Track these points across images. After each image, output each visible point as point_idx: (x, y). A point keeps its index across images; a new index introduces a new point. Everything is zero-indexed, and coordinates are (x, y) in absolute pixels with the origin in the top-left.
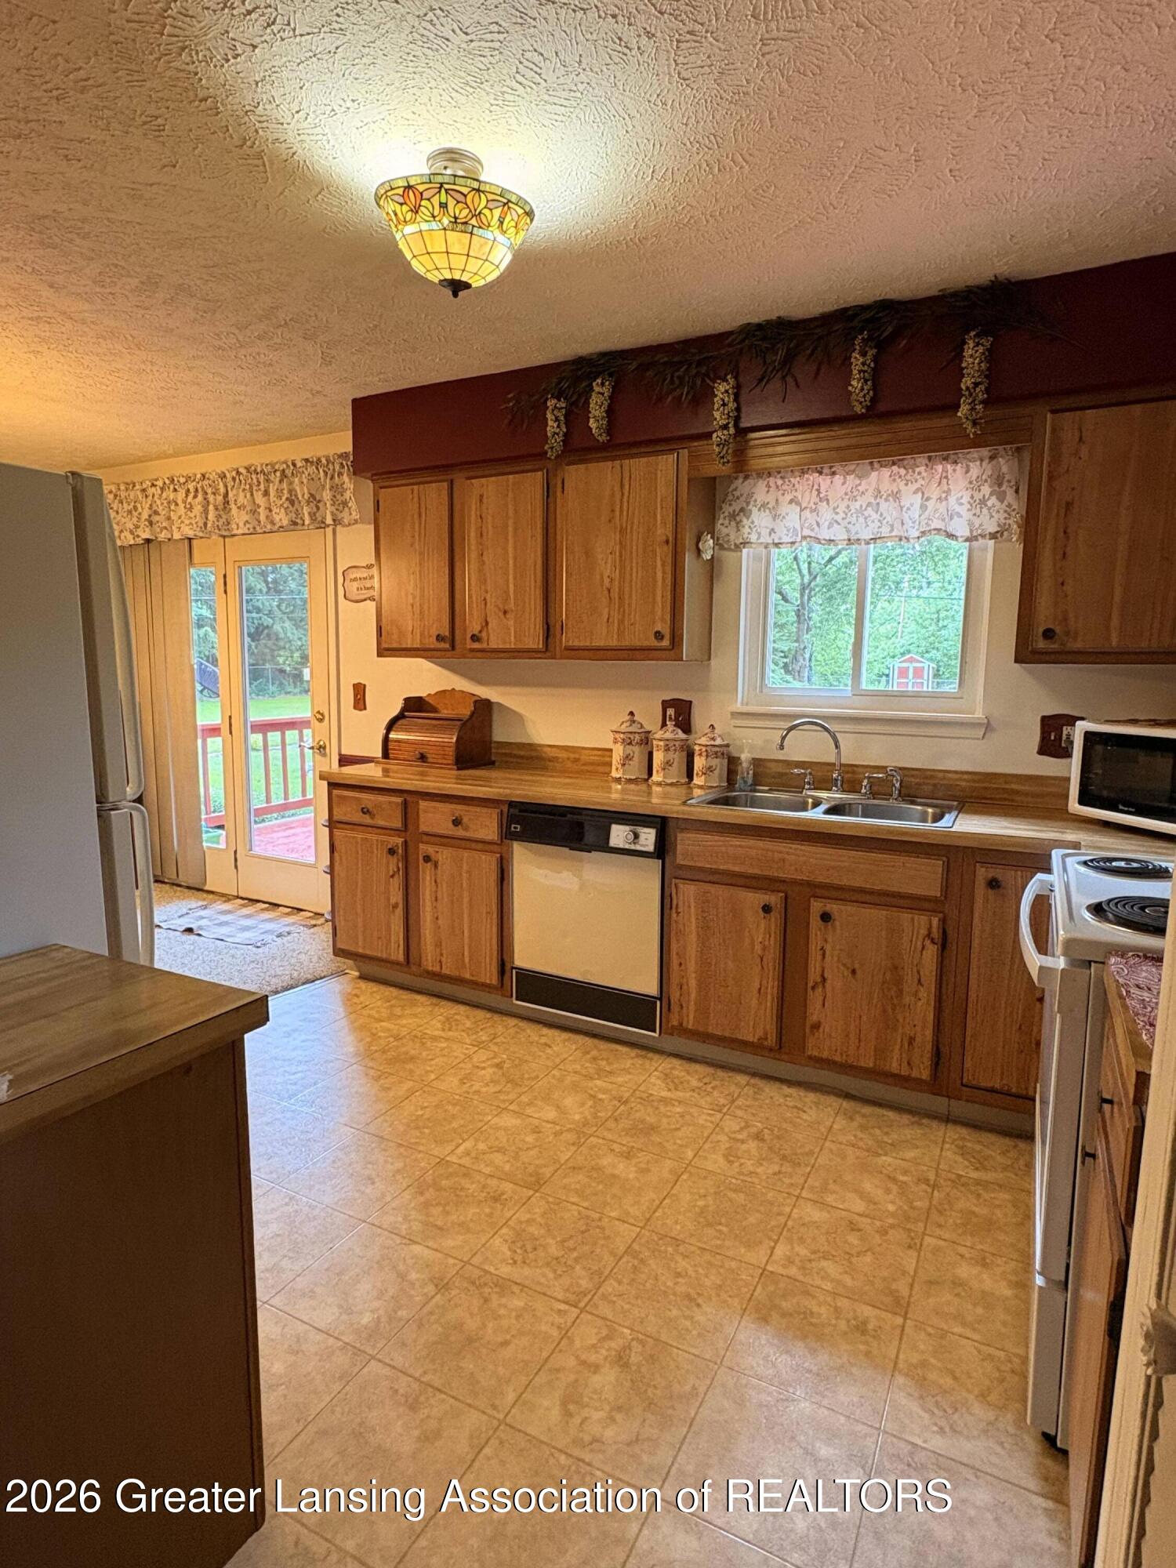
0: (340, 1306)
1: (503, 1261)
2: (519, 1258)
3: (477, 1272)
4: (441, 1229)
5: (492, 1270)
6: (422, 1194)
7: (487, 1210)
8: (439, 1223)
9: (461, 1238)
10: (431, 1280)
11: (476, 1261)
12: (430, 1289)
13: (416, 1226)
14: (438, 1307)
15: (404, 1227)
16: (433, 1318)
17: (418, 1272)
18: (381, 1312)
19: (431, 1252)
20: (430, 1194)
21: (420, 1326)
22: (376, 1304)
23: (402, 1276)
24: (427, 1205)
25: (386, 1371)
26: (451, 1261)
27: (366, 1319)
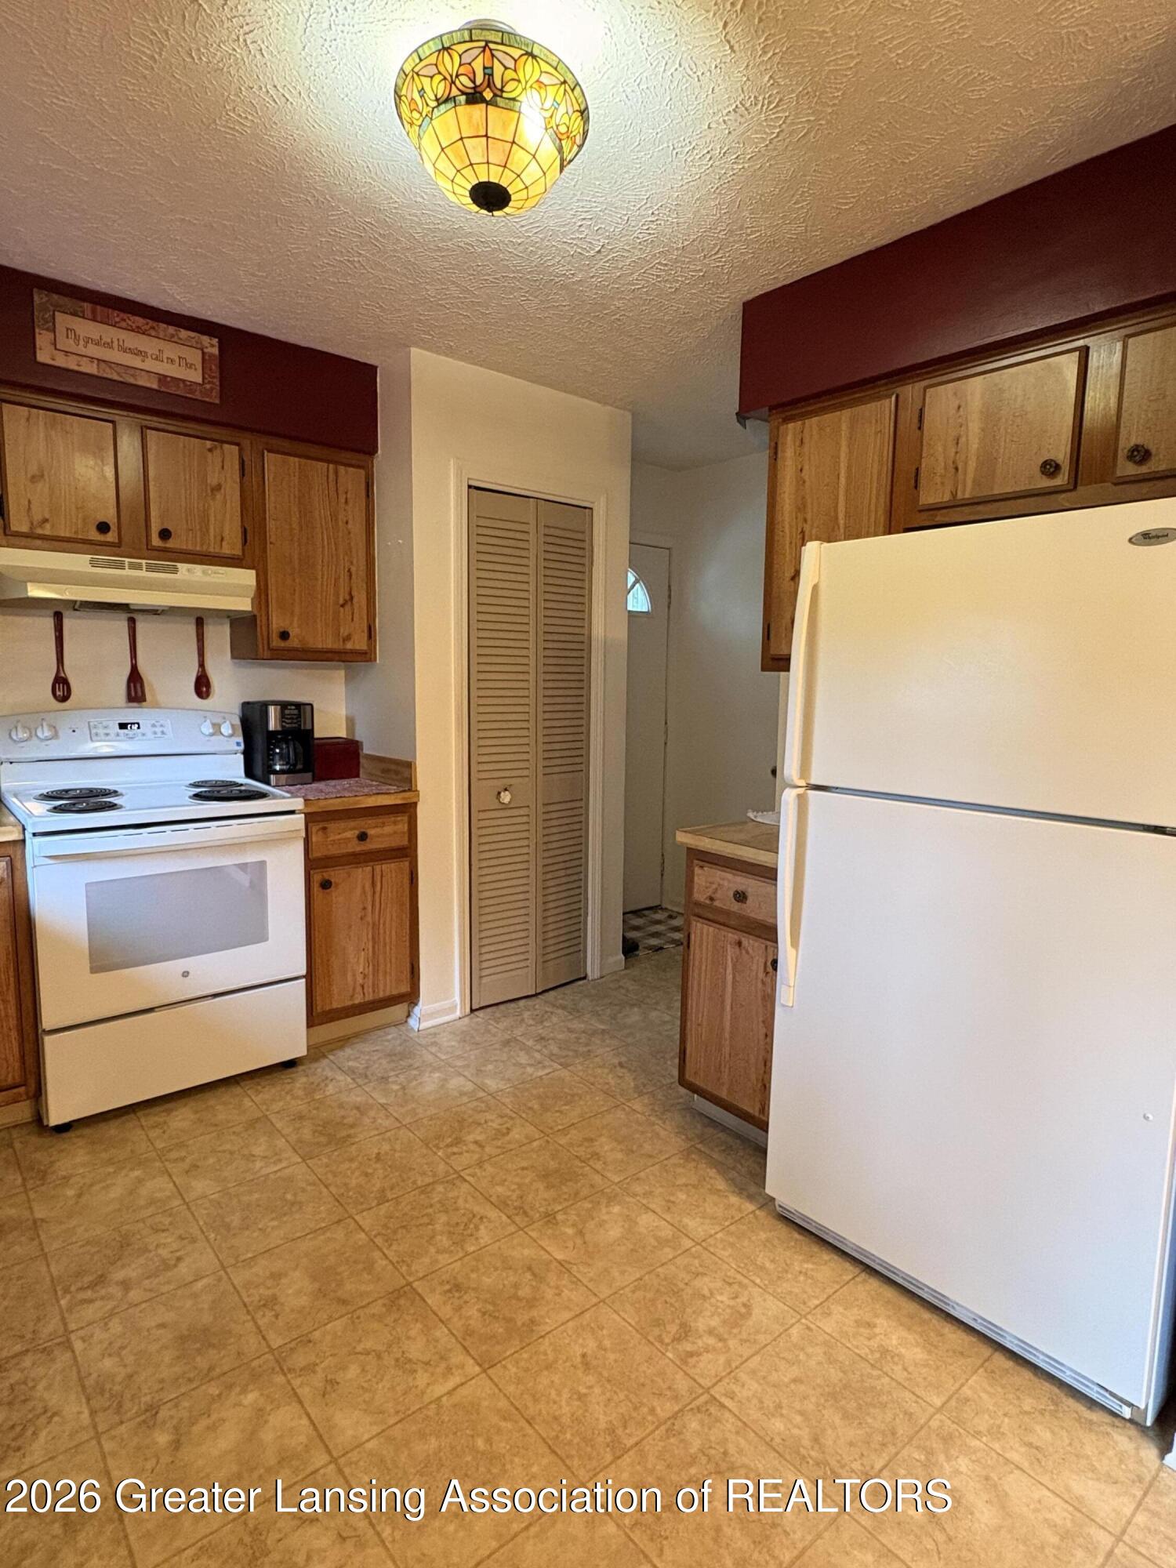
0: (637, 1223)
1: (490, 1221)
2: (476, 1220)
3: (517, 1219)
4: (530, 1269)
5: (504, 1218)
6: (532, 1321)
7: (474, 1276)
8: (528, 1276)
9: (515, 1253)
10: (557, 1224)
11: (512, 1228)
12: (560, 1217)
13: (552, 1279)
14: (560, 1203)
15: (564, 1282)
16: (566, 1196)
17: (565, 1233)
18: (604, 1210)
19: (548, 1249)
20: (522, 1318)
21: (577, 1194)
22: (605, 1217)
23: (581, 1233)
24: (532, 1303)
25: (609, 1175)
26: (534, 1234)
27: (616, 1209)
